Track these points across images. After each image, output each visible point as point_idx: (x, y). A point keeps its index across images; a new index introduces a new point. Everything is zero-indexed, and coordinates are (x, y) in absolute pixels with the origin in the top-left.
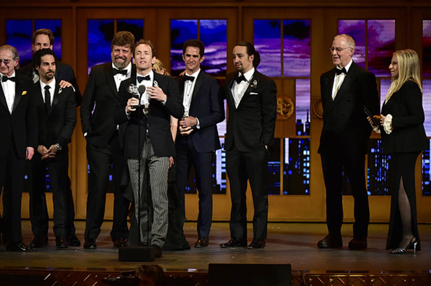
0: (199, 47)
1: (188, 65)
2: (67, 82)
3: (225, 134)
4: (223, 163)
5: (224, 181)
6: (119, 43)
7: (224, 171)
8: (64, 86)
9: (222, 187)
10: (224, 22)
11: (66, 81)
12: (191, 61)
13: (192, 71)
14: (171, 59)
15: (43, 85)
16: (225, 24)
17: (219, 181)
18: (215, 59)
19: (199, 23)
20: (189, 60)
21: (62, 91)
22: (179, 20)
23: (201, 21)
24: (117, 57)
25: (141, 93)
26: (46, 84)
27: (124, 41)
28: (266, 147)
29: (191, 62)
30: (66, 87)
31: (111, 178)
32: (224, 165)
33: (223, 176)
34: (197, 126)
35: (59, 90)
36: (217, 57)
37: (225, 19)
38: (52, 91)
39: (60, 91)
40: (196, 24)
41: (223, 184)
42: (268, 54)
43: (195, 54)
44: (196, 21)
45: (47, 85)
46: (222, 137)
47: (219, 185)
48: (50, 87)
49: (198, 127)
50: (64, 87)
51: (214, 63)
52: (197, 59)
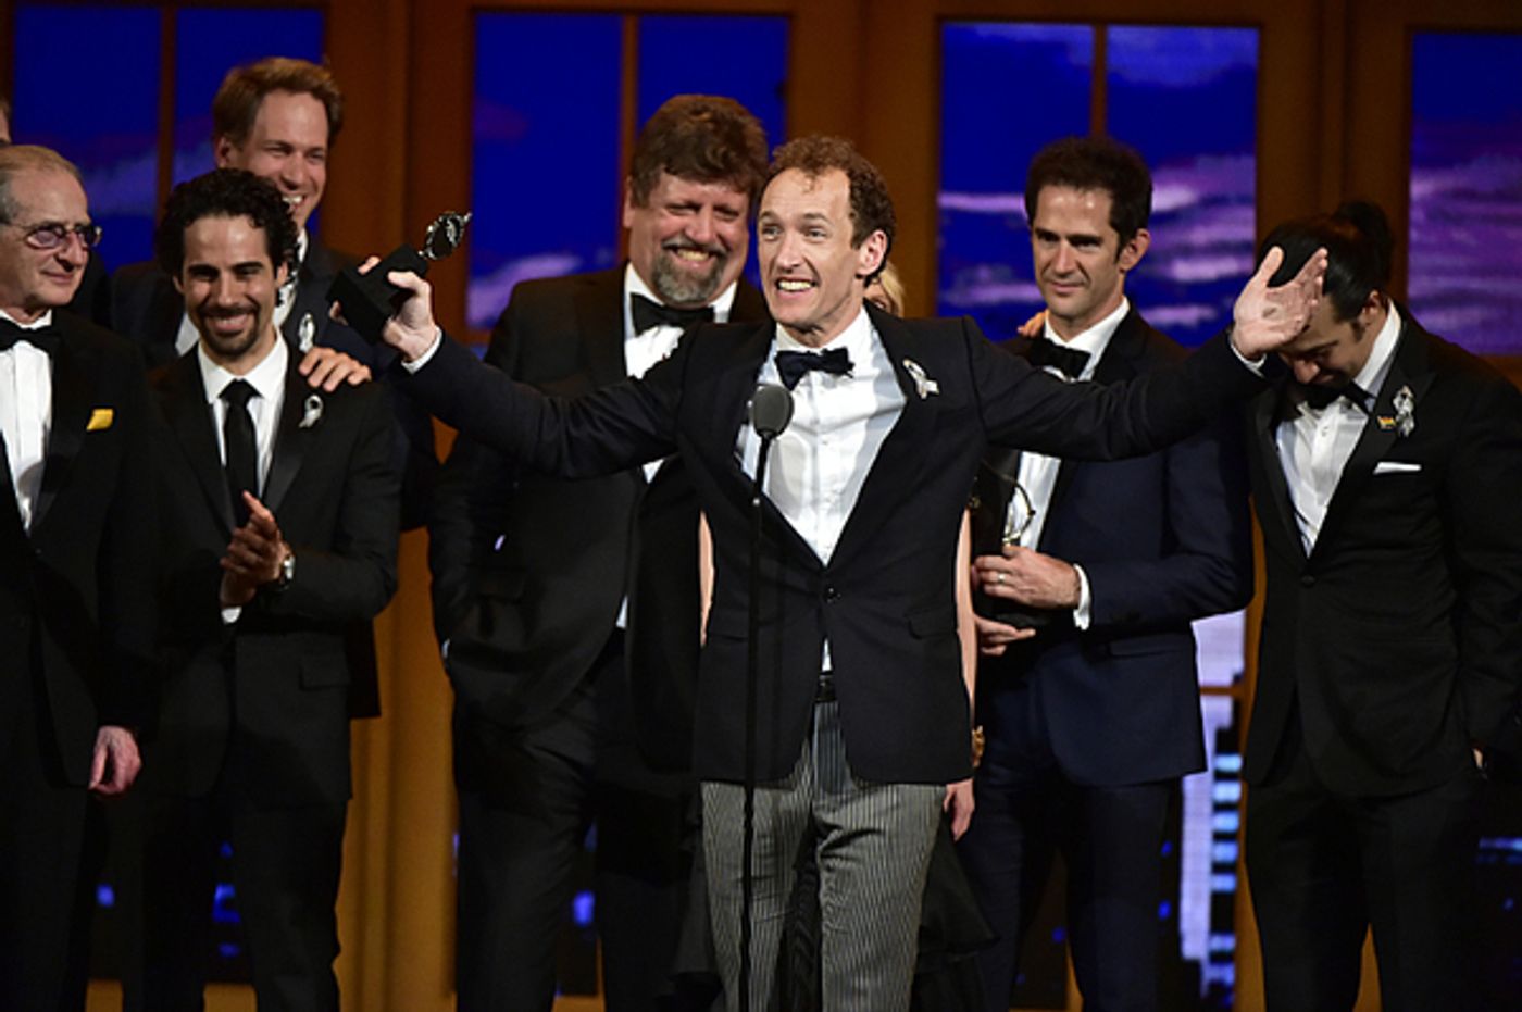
0: (1108, 184)
1: (1049, 286)
2: (344, 357)
3: (1237, 679)
4: (1221, 807)
5: (1226, 943)
6: (706, 164)
7: (1226, 883)
8: (326, 378)
9: (1210, 973)
10: (1244, 41)
11: (338, 351)
12: (1061, 267)
13: (1074, 322)
15: (217, 379)
16: (1251, 53)
17: (1196, 936)
18: (1188, 252)
19: (1102, 44)
20: (1048, 265)
21: (324, 413)
23: (1114, 33)
24: (678, 241)
25: (766, 435)
26: (231, 371)
27: (732, 154)
28: (1478, 756)
29: (1063, 276)
30: (344, 382)
31: (583, 906)
32: (1227, 852)
33: (1223, 913)
34: (1076, 613)
35: (308, 406)
36: (1200, 236)
38: (265, 416)
39: (312, 415)
40: (1085, 50)
41: (1218, 958)
43: (1085, 228)
44: (1083, 33)
45: (239, 378)
46: (1216, 691)
47: (1194, 966)
48: (253, 393)
49: (1082, 621)
50: (330, 386)
51: (1184, 271)
52: (1093, 258)
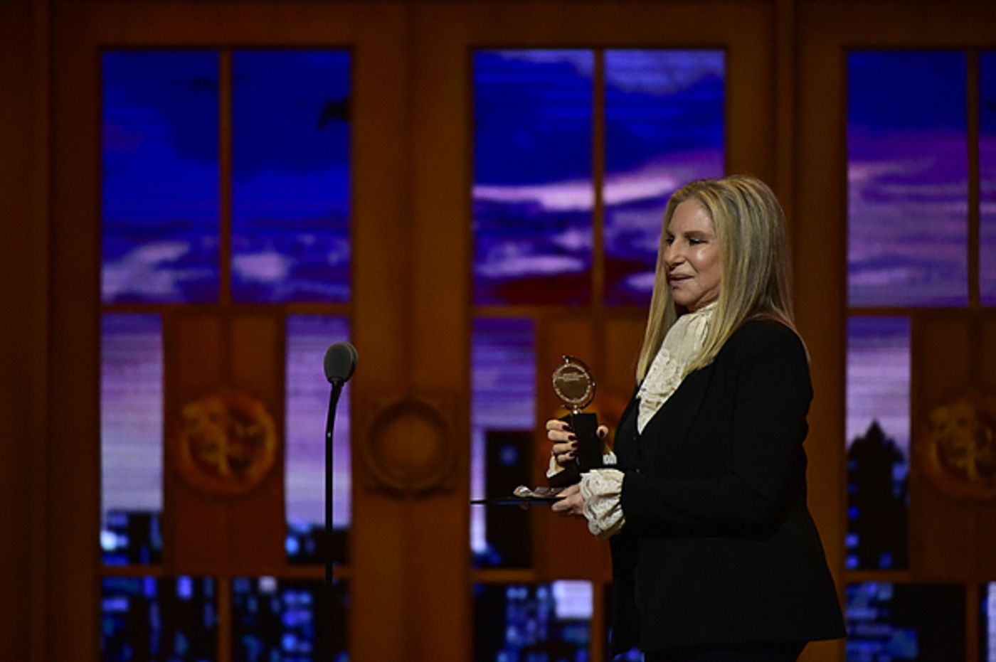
10: (713, 61)
14: (475, 226)
19: (600, 65)
23: (611, 57)
37: (714, 48)
42: (914, 207)
44: (585, 55)
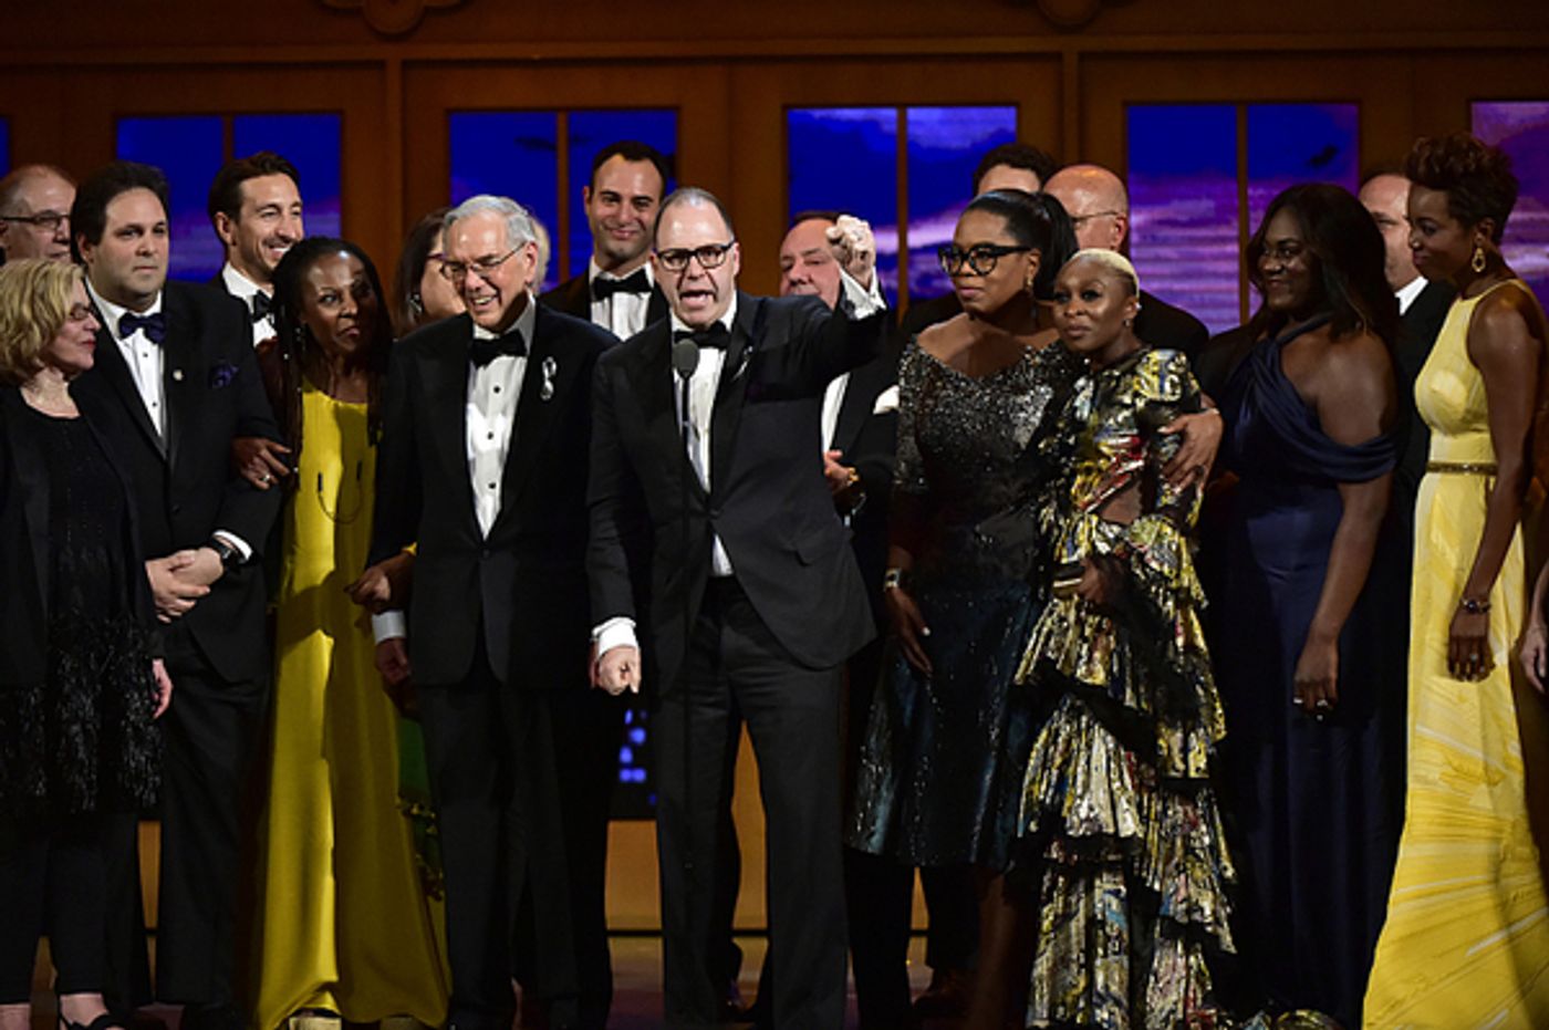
10: (1008, 119)
16: (1012, 127)
19: (902, 122)
22: (818, 114)
23: (913, 113)
37: (1007, 104)
40: (887, 128)
44: (891, 113)
